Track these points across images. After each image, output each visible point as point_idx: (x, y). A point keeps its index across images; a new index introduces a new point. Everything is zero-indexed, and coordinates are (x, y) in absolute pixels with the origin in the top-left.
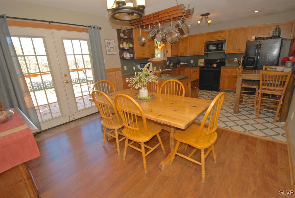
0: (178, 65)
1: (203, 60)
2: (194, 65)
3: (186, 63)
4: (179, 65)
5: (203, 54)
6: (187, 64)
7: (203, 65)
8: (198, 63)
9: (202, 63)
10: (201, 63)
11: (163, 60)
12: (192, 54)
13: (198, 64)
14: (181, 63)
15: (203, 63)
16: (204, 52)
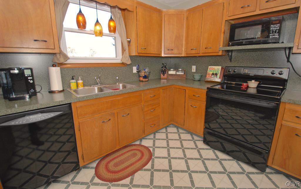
0: (162, 75)
1: (220, 67)
2: (197, 77)
3: (181, 70)
4: (166, 75)
5: (220, 54)
6: (183, 74)
7: (218, 79)
8: (206, 73)
9: (216, 74)
10: (213, 74)
11: (119, 61)
12: (193, 52)
13: (206, 76)
14: (169, 70)
15: (218, 76)
16: (221, 46)
